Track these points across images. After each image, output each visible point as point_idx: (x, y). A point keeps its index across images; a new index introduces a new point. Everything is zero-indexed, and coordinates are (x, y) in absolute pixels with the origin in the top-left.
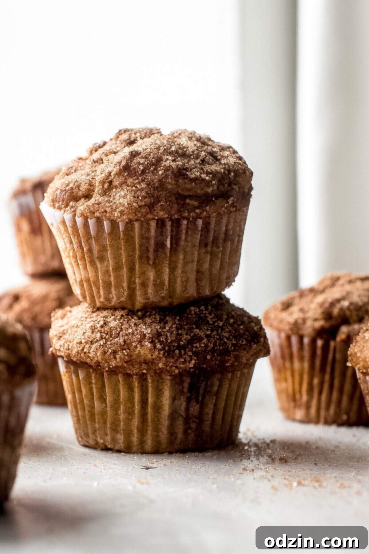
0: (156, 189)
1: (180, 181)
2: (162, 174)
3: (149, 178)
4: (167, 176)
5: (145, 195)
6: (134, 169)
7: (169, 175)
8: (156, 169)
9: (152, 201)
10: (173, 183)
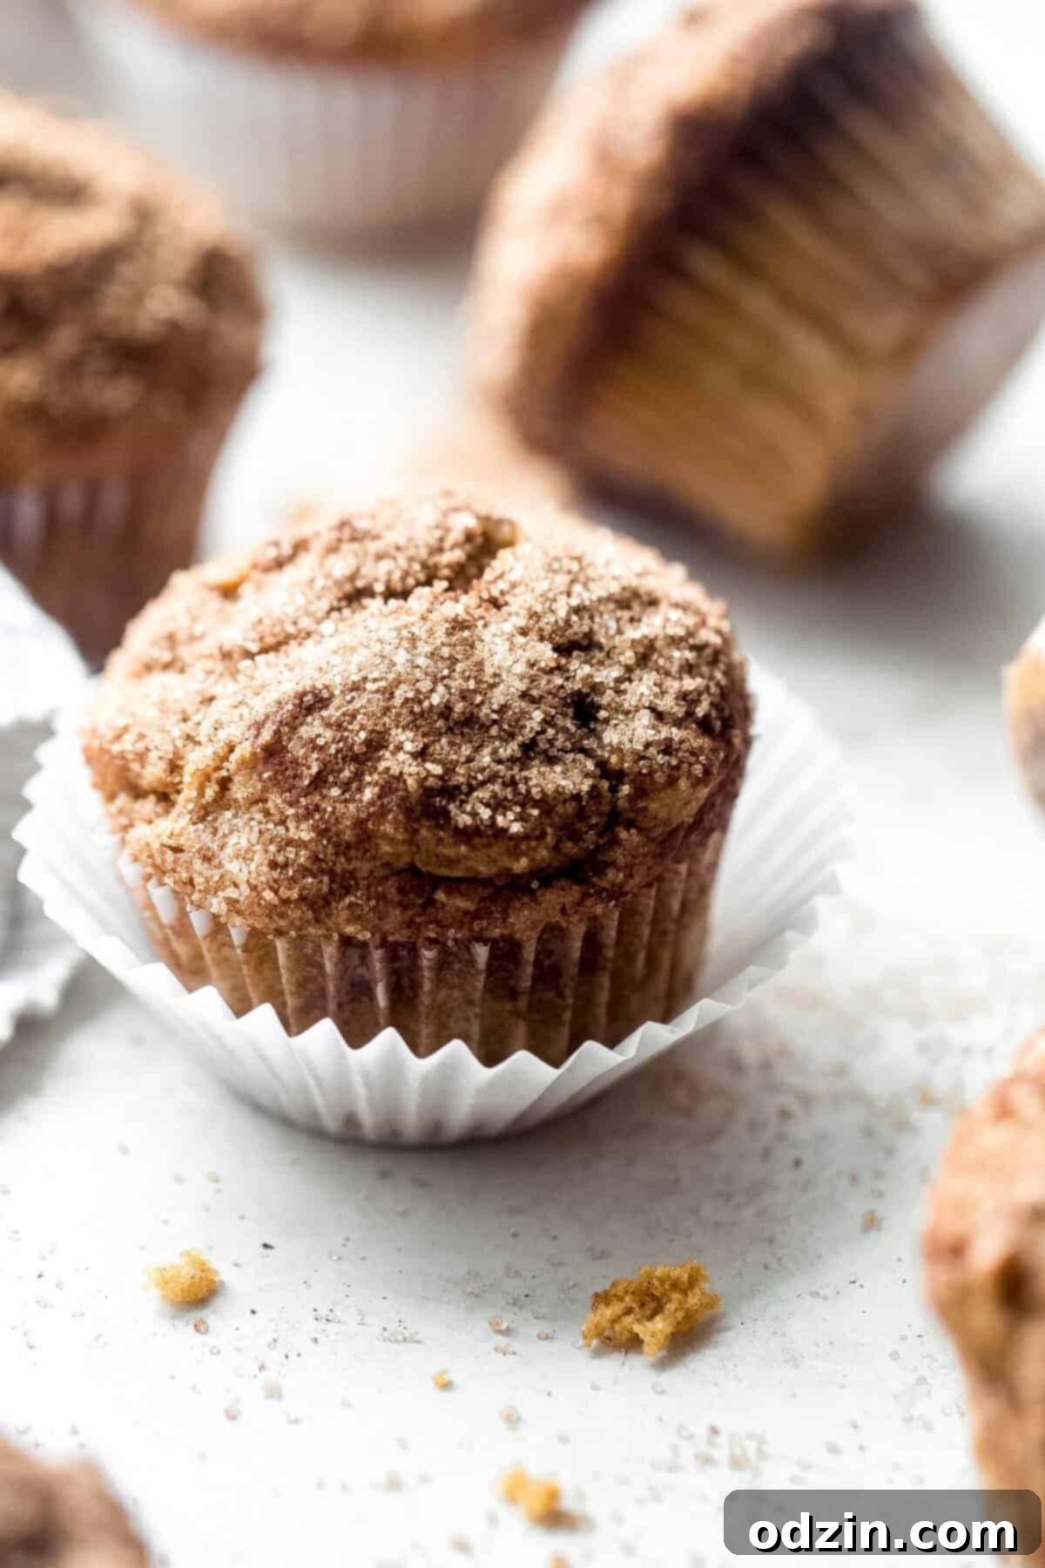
0: (343, 849)
1: (424, 832)
2: (372, 803)
3: (329, 809)
4: (382, 813)
5: (308, 865)
6: (295, 762)
7: (390, 811)
8: (358, 776)
9: (325, 889)
10: (400, 837)
